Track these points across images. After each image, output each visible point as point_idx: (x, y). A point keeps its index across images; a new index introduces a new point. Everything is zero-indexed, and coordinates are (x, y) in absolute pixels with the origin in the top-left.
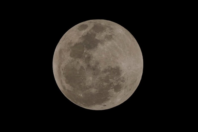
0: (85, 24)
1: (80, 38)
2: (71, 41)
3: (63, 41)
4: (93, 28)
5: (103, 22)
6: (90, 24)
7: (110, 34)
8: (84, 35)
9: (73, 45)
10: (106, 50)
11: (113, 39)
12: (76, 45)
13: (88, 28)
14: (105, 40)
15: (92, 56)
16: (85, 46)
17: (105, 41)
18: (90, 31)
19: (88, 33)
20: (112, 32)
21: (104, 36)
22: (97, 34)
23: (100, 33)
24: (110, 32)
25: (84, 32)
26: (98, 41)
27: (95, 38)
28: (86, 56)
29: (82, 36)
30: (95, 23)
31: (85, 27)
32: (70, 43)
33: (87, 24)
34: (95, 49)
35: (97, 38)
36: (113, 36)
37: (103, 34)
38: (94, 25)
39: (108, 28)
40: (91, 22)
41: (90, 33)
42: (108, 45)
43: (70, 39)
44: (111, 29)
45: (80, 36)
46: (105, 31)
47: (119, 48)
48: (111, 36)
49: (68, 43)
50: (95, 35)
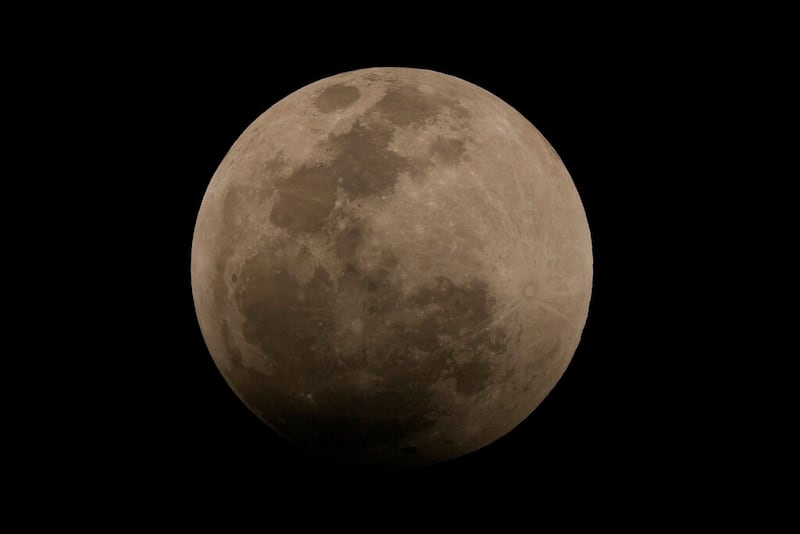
0: (347, 85)
1: (321, 144)
2: (281, 153)
3: (245, 151)
4: (383, 105)
5: (429, 82)
6: (370, 84)
7: (454, 136)
8: (337, 134)
9: (288, 171)
10: (431, 204)
11: (466, 158)
12: (303, 172)
13: (360, 100)
14: (433, 160)
15: (370, 229)
16: (341, 180)
17: (433, 164)
18: (368, 114)
19: (356, 125)
20: (463, 126)
21: (428, 143)
22: (395, 134)
23: (410, 127)
24: (453, 128)
25: (339, 120)
26: (398, 164)
27: (389, 149)
28: (342, 226)
29: (332, 135)
30: (391, 81)
31: (349, 96)
32: (275, 165)
33: (354, 83)
34: (384, 198)
35: (396, 150)
36: (467, 145)
37: (426, 132)
38: (388, 91)
39: (447, 110)
40: (372, 78)
41: (365, 124)
42: (442, 182)
43: (276, 145)
44: (463, 113)
45: (322, 136)
46: (436, 120)
47: (491, 199)
48: (458, 145)
49: (267, 163)
50: (388, 136)
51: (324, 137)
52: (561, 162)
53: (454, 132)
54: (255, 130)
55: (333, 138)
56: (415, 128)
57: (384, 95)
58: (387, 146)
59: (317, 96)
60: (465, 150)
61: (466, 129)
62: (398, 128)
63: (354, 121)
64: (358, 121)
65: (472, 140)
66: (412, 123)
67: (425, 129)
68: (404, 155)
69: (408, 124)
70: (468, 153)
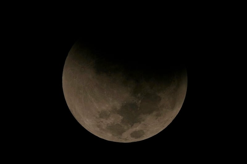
0: (134, 138)
1: (143, 121)
2: (156, 119)
3: (167, 120)
4: (124, 131)
5: (108, 137)
6: (127, 138)
7: (102, 120)
8: (138, 123)
9: (155, 113)
10: (111, 99)
11: (99, 112)
12: (150, 112)
13: (131, 133)
14: (109, 113)
15: (130, 93)
16: (138, 109)
17: (109, 111)
18: (128, 129)
19: (132, 125)
20: (99, 122)
21: (111, 118)
22: (120, 122)
23: (115, 123)
24: (102, 122)
25: (137, 128)
26: (120, 112)
27: (123, 117)
28: (139, 95)
29: (140, 123)
30: (120, 138)
31: (134, 135)
32: (158, 115)
33: (132, 138)
34: (125, 102)
35: (121, 117)
36: (98, 116)
37: (111, 121)
38: (122, 135)
39: (103, 127)
40: (126, 139)
41: (130, 125)
42: (107, 106)
43: (158, 121)
44: (99, 126)
45: (143, 123)
46: (107, 125)
47: (92, 99)
48: (101, 117)
49: (161, 116)
50: (123, 121)
51: (142, 123)
52: (70, 109)
53: (102, 121)
54: (164, 126)
55: (140, 122)
56: (114, 123)
57: (123, 134)
58: (123, 118)
59: (143, 136)
60: (99, 115)
61: (98, 121)
62: (119, 123)
63: (133, 127)
64: (132, 127)
65: (97, 118)
66: (115, 124)
67: (111, 122)
68: (118, 115)
69: (116, 124)
70: (98, 114)
